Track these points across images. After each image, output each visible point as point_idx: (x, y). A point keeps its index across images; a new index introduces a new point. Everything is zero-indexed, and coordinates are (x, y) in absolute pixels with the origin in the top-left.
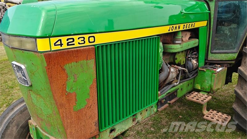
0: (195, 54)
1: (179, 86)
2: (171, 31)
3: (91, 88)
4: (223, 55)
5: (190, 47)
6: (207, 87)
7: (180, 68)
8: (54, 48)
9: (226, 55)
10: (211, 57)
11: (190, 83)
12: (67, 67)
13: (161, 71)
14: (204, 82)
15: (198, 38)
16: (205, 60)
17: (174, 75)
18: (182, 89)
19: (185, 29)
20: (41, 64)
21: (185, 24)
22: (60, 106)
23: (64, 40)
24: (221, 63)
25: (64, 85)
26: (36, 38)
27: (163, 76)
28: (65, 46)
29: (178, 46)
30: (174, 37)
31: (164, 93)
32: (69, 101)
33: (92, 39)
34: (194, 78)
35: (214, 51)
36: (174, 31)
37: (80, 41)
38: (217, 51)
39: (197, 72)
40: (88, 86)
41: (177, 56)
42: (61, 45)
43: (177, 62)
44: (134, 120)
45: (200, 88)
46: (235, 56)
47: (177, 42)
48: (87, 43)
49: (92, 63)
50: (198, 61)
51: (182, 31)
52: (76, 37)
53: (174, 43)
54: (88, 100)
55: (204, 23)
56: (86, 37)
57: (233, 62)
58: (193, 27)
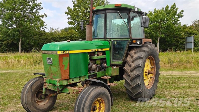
0: (105, 61)
1: (97, 72)
2: (92, 51)
3: (68, 64)
4: (117, 62)
5: (101, 58)
6: (110, 74)
7: (97, 65)
8: (61, 53)
9: (118, 62)
10: (112, 63)
11: (103, 73)
12: (63, 58)
13: (89, 65)
14: (109, 72)
15: (105, 55)
16: (110, 64)
17: (95, 67)
18: (99, 74)
19: (98, 51)
20: (57, 57)
21: (98, 49)
22: (61, 68)
23: (63, 51)
24: (116, 65)
25: (62, 62)
26: (57, 51)
27: (90, 66)
28: (63, 53)
29: (96, 57)
30: (94, 54)
31: (91, 73)
32: (63, 67)
33: (69, 52)
34: (105, 70)
35: (113, 60)
36: (93, 51)
37: (66, 52)
38: (114, 60)
39: (106, 69)
40: (67, 64)
41: (97, 61)
42: (62, 53)
43: (96, 63)
44: (80, 80)
45: (107, 75)
46: (122, 62)
47: (95, 55)
48: (67, 53)
49: (68, 58)
50: (106, 64)
51: (97, 52)
52: (65, 51)
53: (95, 56)
54: (67, 68)
55: (108, 49)
56: (67, 51)
57: (121, 65)
58: (102, 50)
